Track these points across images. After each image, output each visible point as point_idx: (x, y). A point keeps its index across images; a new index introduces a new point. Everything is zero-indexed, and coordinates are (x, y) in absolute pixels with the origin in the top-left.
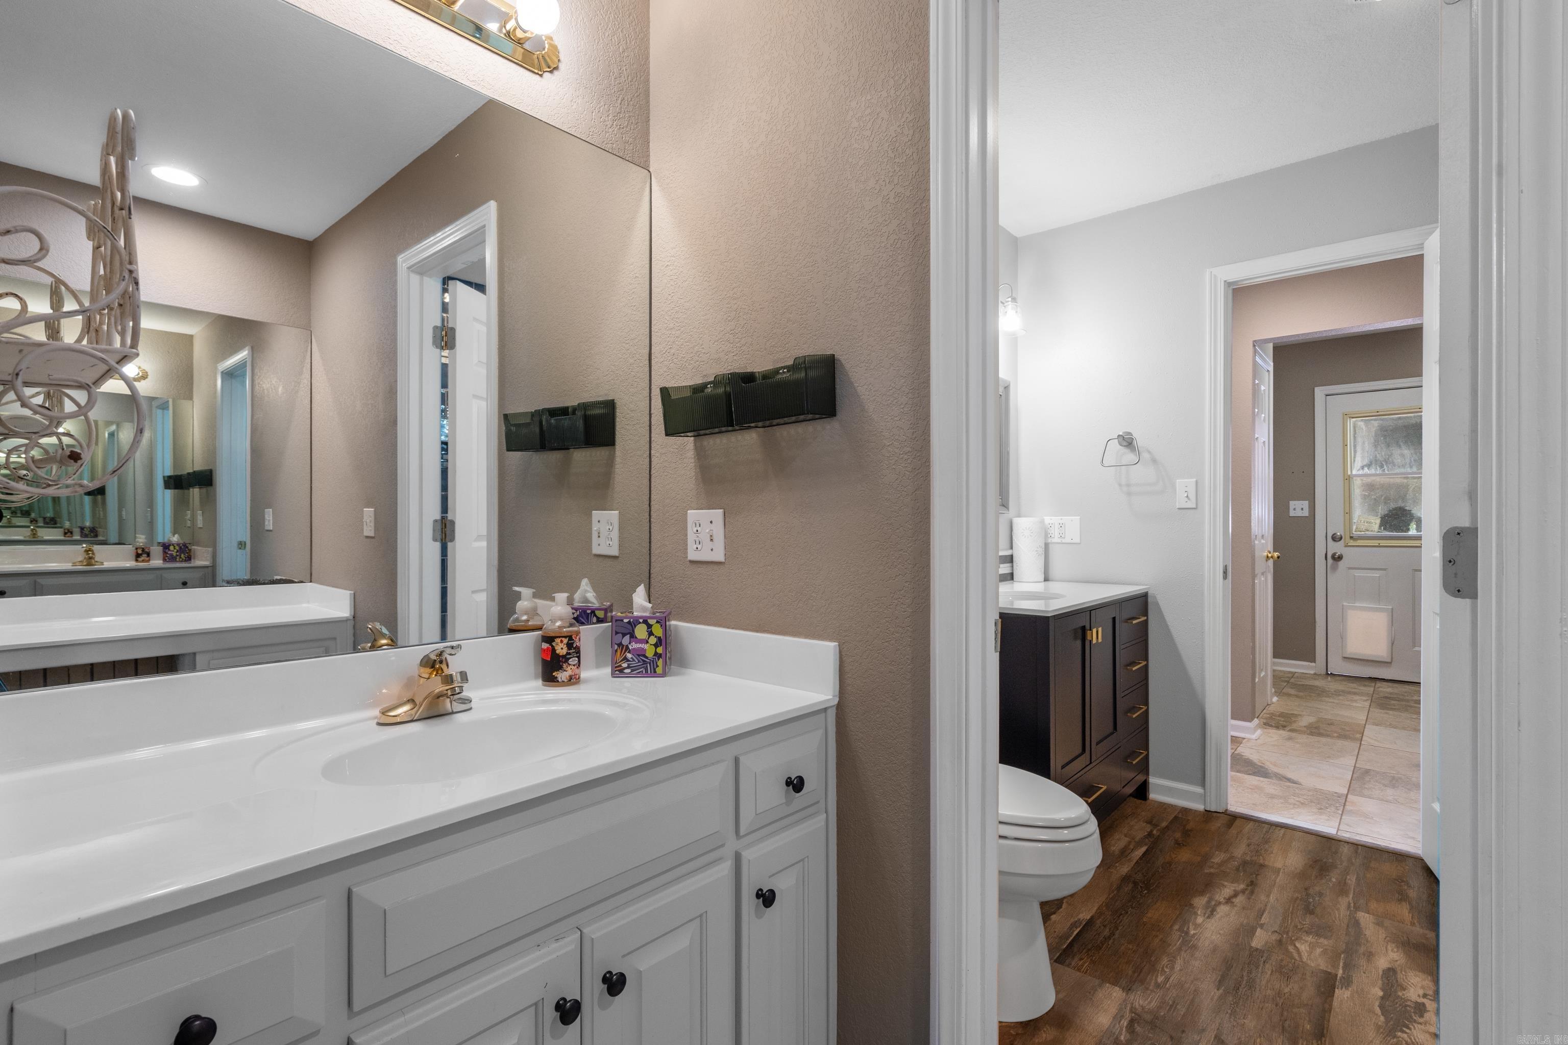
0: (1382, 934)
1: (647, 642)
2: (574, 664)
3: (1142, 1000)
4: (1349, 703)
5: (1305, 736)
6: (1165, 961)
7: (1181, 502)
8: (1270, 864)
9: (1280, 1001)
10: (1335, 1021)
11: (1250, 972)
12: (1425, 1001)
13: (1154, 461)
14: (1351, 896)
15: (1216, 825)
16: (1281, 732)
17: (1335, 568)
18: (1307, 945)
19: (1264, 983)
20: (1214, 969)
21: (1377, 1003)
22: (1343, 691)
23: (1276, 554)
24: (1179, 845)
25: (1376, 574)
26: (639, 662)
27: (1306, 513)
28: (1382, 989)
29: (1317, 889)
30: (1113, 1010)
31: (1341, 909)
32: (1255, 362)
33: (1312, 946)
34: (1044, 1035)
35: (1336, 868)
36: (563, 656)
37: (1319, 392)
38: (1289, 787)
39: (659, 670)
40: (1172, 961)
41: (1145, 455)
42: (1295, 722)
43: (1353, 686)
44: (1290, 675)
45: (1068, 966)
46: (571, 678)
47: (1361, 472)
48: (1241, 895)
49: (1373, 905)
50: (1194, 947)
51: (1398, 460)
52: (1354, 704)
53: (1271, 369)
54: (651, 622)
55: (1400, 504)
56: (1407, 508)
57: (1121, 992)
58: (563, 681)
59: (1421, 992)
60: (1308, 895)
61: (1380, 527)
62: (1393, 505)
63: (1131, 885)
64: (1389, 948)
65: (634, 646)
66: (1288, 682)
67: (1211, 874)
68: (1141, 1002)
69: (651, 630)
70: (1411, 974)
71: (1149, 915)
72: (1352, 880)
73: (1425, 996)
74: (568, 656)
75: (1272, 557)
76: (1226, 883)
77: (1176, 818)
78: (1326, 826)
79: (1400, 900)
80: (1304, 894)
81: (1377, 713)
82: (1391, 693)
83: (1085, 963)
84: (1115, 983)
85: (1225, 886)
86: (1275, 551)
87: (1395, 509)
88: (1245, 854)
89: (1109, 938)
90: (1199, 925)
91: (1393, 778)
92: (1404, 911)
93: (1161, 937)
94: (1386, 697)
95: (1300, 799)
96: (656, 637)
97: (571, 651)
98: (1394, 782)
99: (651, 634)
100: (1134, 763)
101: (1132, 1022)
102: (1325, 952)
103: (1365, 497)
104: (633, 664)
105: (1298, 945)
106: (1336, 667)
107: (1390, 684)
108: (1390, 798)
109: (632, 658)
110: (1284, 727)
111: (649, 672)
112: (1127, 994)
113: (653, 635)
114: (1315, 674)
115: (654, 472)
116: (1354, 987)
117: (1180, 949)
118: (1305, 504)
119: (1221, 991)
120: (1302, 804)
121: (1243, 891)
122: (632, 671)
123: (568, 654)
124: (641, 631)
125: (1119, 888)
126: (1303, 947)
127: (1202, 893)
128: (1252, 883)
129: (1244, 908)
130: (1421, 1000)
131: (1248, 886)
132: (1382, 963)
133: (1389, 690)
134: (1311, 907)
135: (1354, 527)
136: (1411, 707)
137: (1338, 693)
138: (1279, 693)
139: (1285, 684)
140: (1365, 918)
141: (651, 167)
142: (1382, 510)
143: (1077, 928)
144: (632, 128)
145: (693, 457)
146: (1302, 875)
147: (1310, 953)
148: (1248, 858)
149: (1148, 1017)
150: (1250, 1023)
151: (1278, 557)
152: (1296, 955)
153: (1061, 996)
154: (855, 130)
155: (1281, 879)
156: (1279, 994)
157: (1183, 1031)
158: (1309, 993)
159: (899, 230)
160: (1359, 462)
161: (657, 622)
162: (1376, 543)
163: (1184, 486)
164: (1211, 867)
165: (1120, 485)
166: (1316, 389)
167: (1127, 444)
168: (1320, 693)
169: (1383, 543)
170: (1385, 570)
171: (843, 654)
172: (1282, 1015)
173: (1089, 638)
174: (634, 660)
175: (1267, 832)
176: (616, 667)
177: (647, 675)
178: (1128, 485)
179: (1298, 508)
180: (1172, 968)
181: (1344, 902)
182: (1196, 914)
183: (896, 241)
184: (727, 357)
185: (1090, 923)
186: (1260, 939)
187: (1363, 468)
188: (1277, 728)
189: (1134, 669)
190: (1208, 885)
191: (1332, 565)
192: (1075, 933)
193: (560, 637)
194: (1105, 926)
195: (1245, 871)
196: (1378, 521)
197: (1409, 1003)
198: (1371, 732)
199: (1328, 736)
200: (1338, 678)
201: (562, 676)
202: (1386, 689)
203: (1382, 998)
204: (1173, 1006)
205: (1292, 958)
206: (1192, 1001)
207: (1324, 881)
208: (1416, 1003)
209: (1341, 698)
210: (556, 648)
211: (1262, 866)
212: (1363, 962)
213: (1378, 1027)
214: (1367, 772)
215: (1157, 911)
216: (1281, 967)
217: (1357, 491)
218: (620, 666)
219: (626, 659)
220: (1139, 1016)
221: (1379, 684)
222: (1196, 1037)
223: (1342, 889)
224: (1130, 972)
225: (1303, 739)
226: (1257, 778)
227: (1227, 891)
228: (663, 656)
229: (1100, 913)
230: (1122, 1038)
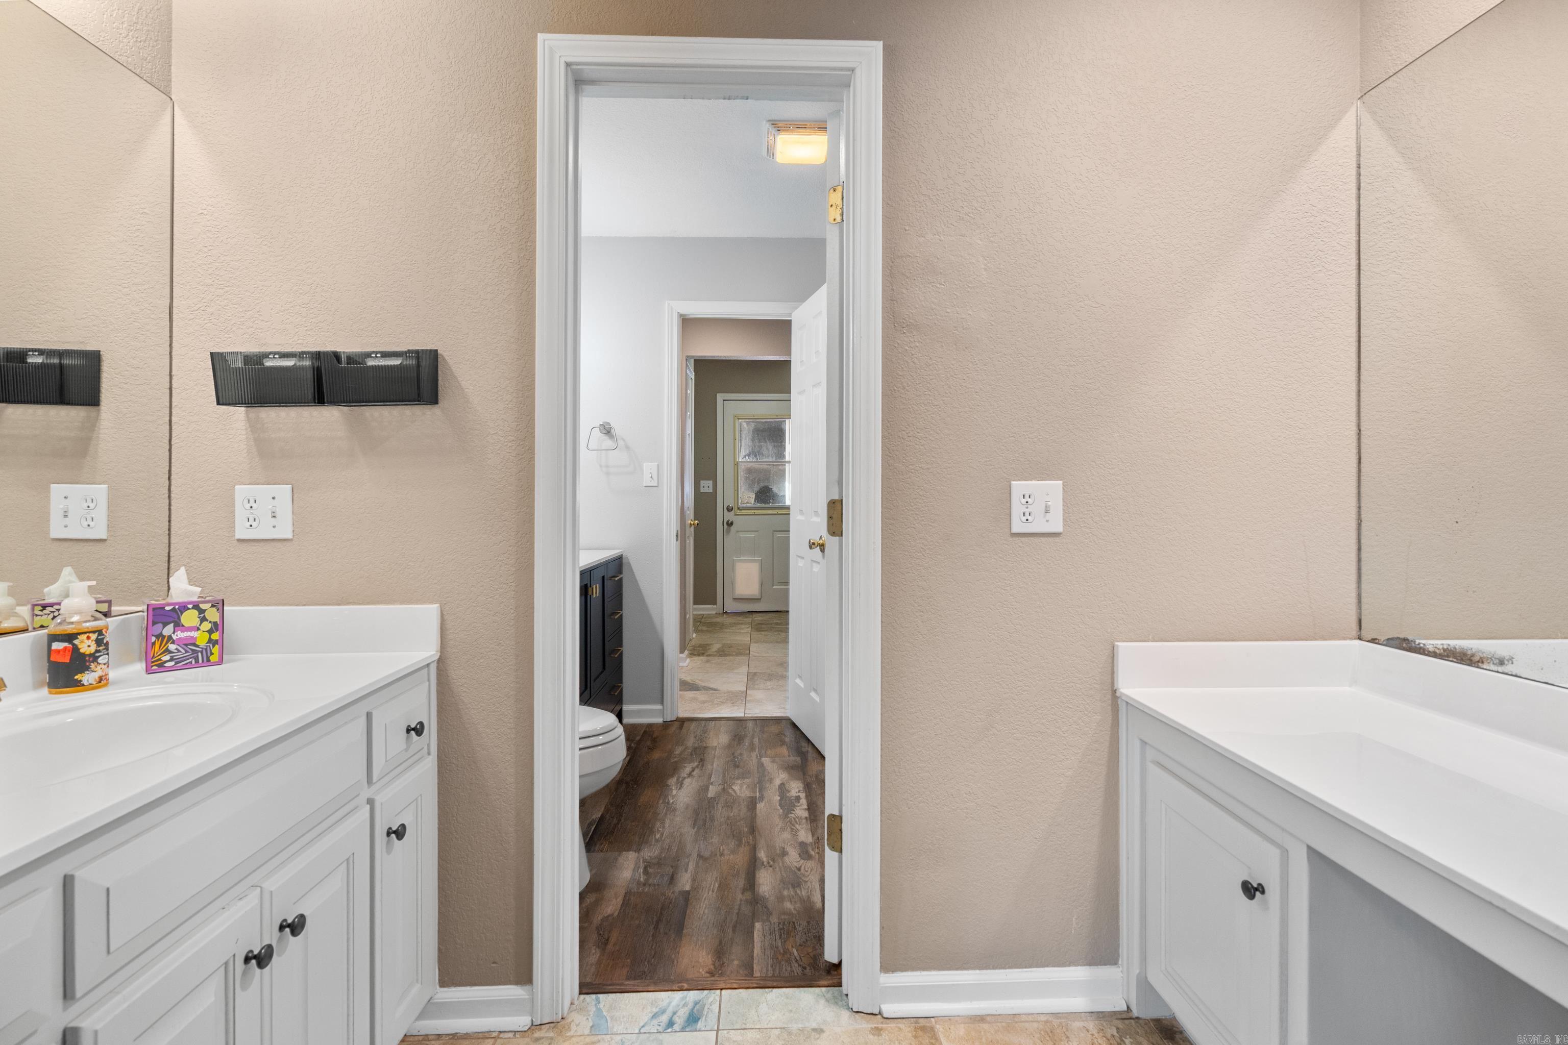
0: (775, 766)
1: (198, 629)
2: (104, 662)
3: (648, 853)
4: (739, 631)
5: (716, 658)
6: (658, 824)
7: (647, 481)
8: (710, 745)
9: (729, 822)
10: (759, 821)
11: (710, 812)
12: (800, 794)
13: (627, 447)
14: (757, 750)
15: (673, 729)
16: (702, 658)
17: (728, 531)
18: (738, 785)
19: (719, 815)
20: (689, 818)
21: (778, 804)
22: (735, 624)
23: (696, 522)
24: (651, 749)
25: (752, 535)
26: (187, 652)
27: (711, 490)
28: (779, 796)
29: (739, 752)
30: (632, 866)
31: (751, 760)
32: (686, 373)
33: (741, 786)
34: (588, 900)
35: (747, 736)
36: (90, 655)
37: (720, 397)
38: (712, 694)
39: (214, 658)
40: (663, 823)
41: (621, 442)
42: (709, 649)
43: (740, 619)
44: (701, 617)
45: (593, 852)
46: (101, 679)
47: (744, 460)
48: (696, 769)
49: (769, 752)
50: (675, 810)
51: (765, 452)
52: (742, 631)
53: (693, 378)
54: (203, 606)
55: (766, 484)
56: (770, 487)
57: (634, 853)
58: (91, 684)
59: (797, 790)
60: (734, 757)
61: (755, 500)
62: (762, 485)
63: (624, 786)
64: (780, 773)
65: (180, 635)
66: (700, 622)
67: (676, 761)
68: (649, 855)
69: (204, 616)
70: (792, 783)
71: (641, 800)
72: (756, 741)
73: (799, 792)
74: (97, 654)
75: (694, 524)
76: (686, 765)
77: (645, 732)
78: (738, 713)
79: (782, 745)
80: (732, 757)
81: (756, 635)
82: (762, 621)
83: (605, 846)
84: (629, 850)
85: (685, 767)
86: (695, 519)
87: (763, 487)
88: (694, 743)
89: (618, 824)
90: (675, 796)
91: (769, 674)
92: (784, 750)
93: (652, 811)
94: (760, 624)
95: (721, 700)
96: (210, 622)
97: (101, 648)
98: (770, 677)
99: (203, 619)
100: (616, 694)
101: (645, 868)
102: (748, 786)
103: (747, 479)
104: (178, 656)
105: (733, 787)
106: (731, 606)
107: (760, 614)
108: (769, 687)
109: (176, 649)
110: (703, 654)
111: (200, 661)
112: (639, 853)
113: (207, 620)
114: (716, 614)
115: (177, 441)
116: (765, 800)
117: (666, 814)
118: (710, 483)
119: (696, 829)
120: (722, 702)
121: (697, 767)
122: (176, 663)
123: (97, 651)
124: (189, 618)
125: (616, 789)
126: (736, 788)
127: (672, 776)
128: (702, 760)
129: (700, 777)
130: (797, 795)
131: (699, 762)
132: (777, 782)
133: (760, 618)
134: (737, 763)
135: (740, 501)
136: (773, 628)
137: (732, 625)
138: (696, 630)
139: (699, 624)
140: (766, 761)
141: (173, 94)
142: (756, 488)
143: (593, 825)
144: (151, 45)
145: (244, 428)
146: (729, 746)
147: (740, 790)
148: (696, 745)
149: (655, 861)
150: (715, 840)
151: (698, 524)
152: (733, 793)
153: (594, 872)
154: (460, 159)
155: (718, 752)
156: (728, 818)
157: (678, 860)
158: (743, 811)
159: (505, 258)
160: (743, 453)
161: (213, 606)
162: (752, 512)
163: (649, 468)
164: (675, 757)
165: (601, 466)
166: (717, 394)
167: (606, 432)
168: (722, 627)
169: (757, 512)
170: (757, 531)
171: (445, 613)
172: (732, 829)
173: (590, 593)
174: (179, 651)
175: (705, 726)
176: (153, 662)
177: (198, 665)
178: (607, 467)
179: (706, 486)
180: (664, 827)
181: (754, 755)
182: (671, 789)
183: (502, 266)
184: (297, 330)
185: (602, 819)
186: (712, 791)
187: (745, 457)
188: (699, 655)
189: (616, 617)
190: (676, 769)
191: (727, 530)
192: (593, 829)
193: (85, 633)
194: (613, 818)
195: (696, 754)
196: (754, 496)
197: (792, 798)
198: (754, 648)
199: (730, 655)
200: (731, 614)
201: (87, 678)
202: (758, 618)
203: (780, 800)
204: (669, 849)
205: (731, 795)
206: (680, 841)
207: (741, 746)
208: (796, 796)
209: (734, 628)
210: (79, 647)
211: (706, 748)
212: (768, 785)
213: (780, 816)
214: (755, 674)
215: (646, 796)
216: (727, 803)
217: (742, 474)
218: (160, 659)
219: (168, 651)
220: (649, 862)
221: (755, 615)
222: (687, 860)
223: (752, 748)
224: (637, 839)
225: (717, 660)
226: (693, 692)
227: (688, 770)
228: (220, 642)
229: (607, 810)
230: (642, 879)
